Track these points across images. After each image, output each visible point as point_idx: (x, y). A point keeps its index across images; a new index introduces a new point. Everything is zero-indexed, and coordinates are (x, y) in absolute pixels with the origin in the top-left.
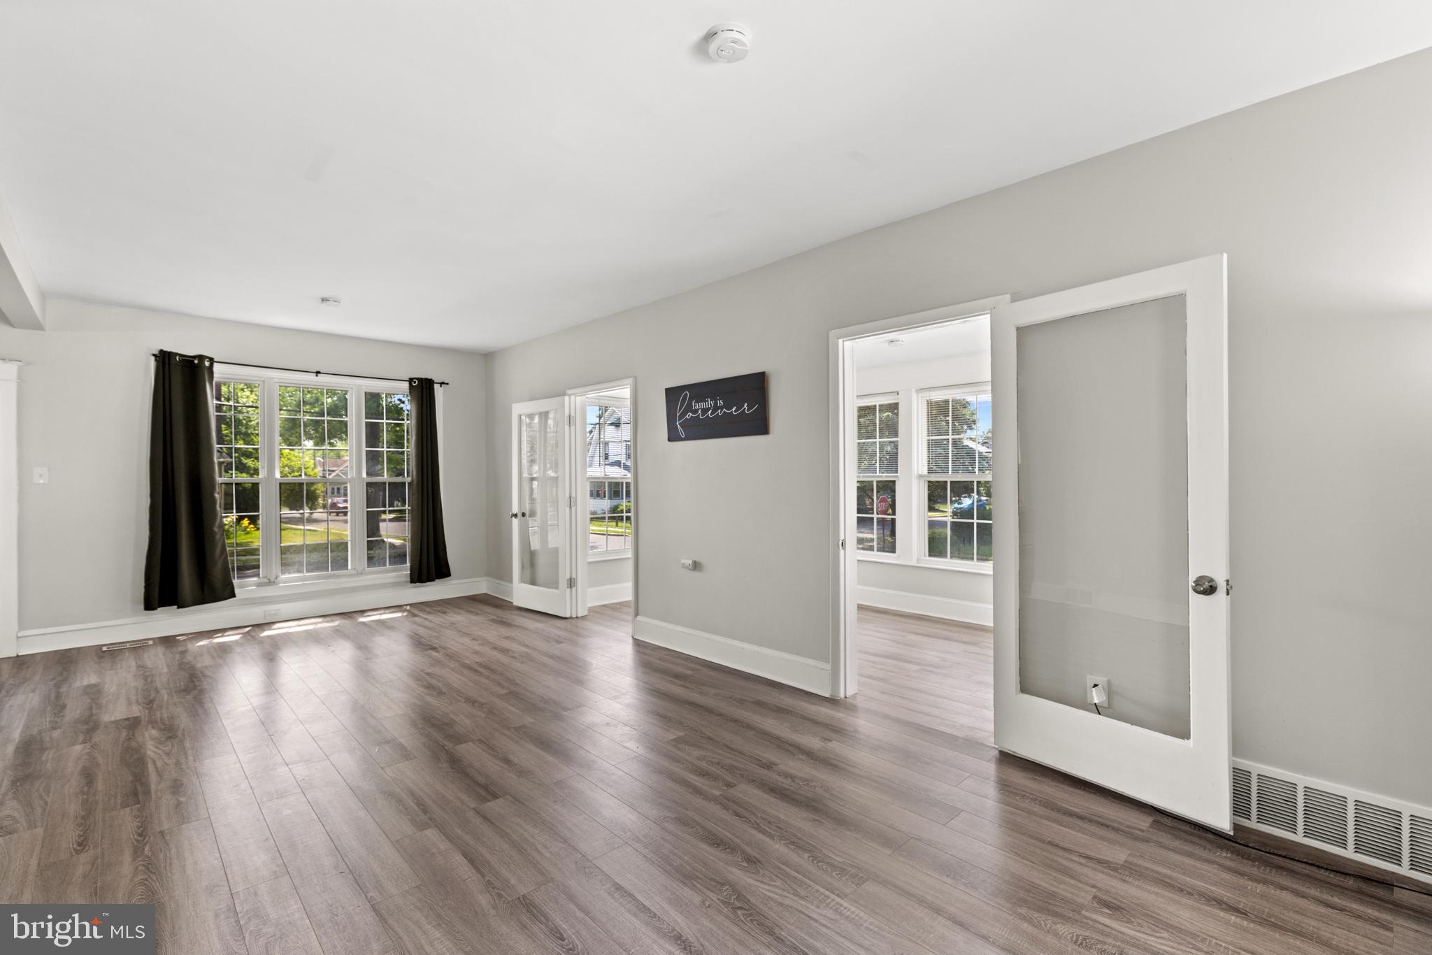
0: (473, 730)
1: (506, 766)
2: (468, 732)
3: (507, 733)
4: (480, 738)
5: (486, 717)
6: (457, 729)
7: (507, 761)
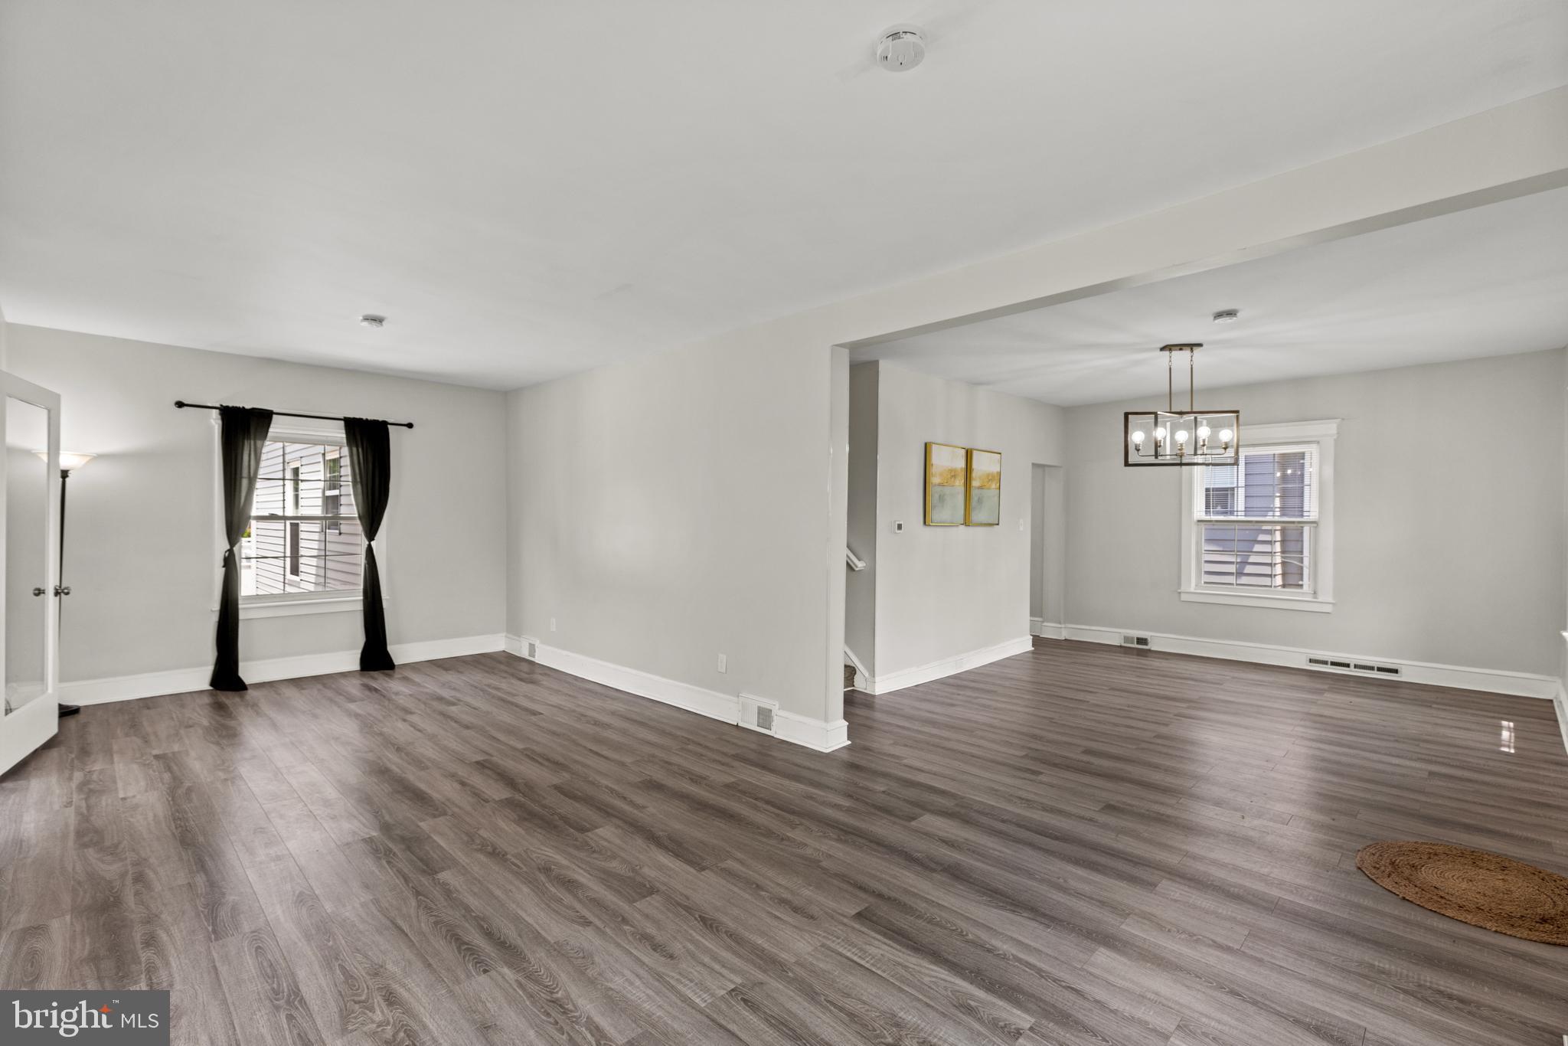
0: (494, 813)
1: (464, 780)
2: (500, 811)
3: (456, 810)
4: (487, 804)
5: (478, 829)
6: (513, 814)
7: (463, 784)
